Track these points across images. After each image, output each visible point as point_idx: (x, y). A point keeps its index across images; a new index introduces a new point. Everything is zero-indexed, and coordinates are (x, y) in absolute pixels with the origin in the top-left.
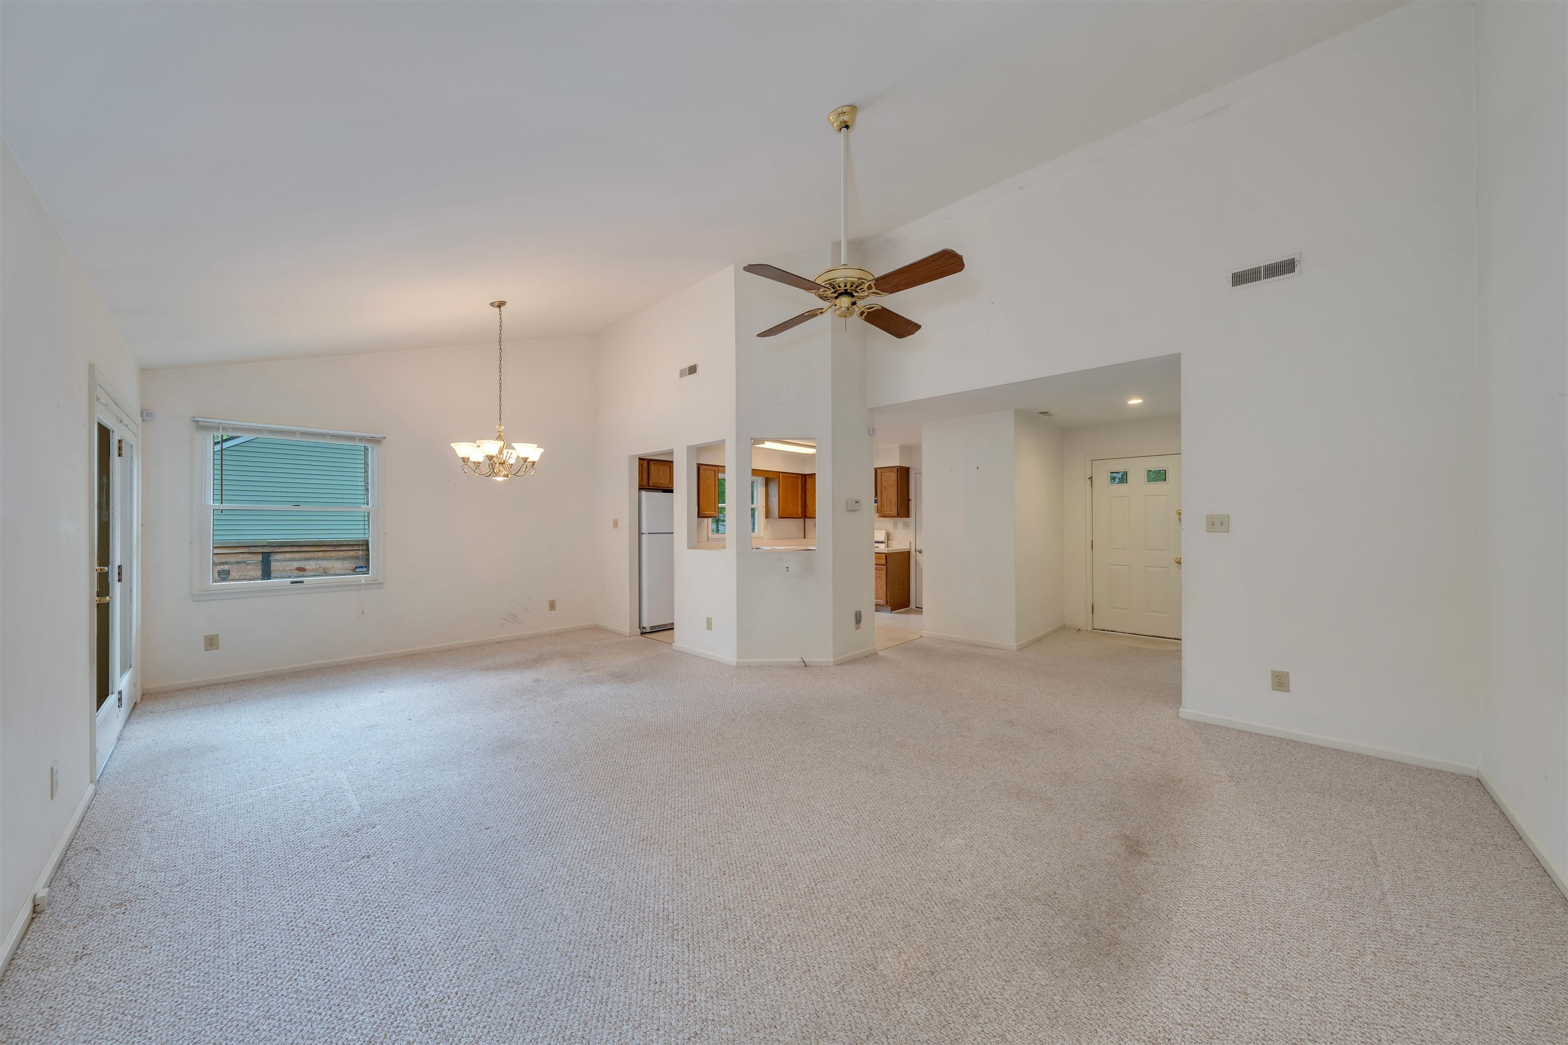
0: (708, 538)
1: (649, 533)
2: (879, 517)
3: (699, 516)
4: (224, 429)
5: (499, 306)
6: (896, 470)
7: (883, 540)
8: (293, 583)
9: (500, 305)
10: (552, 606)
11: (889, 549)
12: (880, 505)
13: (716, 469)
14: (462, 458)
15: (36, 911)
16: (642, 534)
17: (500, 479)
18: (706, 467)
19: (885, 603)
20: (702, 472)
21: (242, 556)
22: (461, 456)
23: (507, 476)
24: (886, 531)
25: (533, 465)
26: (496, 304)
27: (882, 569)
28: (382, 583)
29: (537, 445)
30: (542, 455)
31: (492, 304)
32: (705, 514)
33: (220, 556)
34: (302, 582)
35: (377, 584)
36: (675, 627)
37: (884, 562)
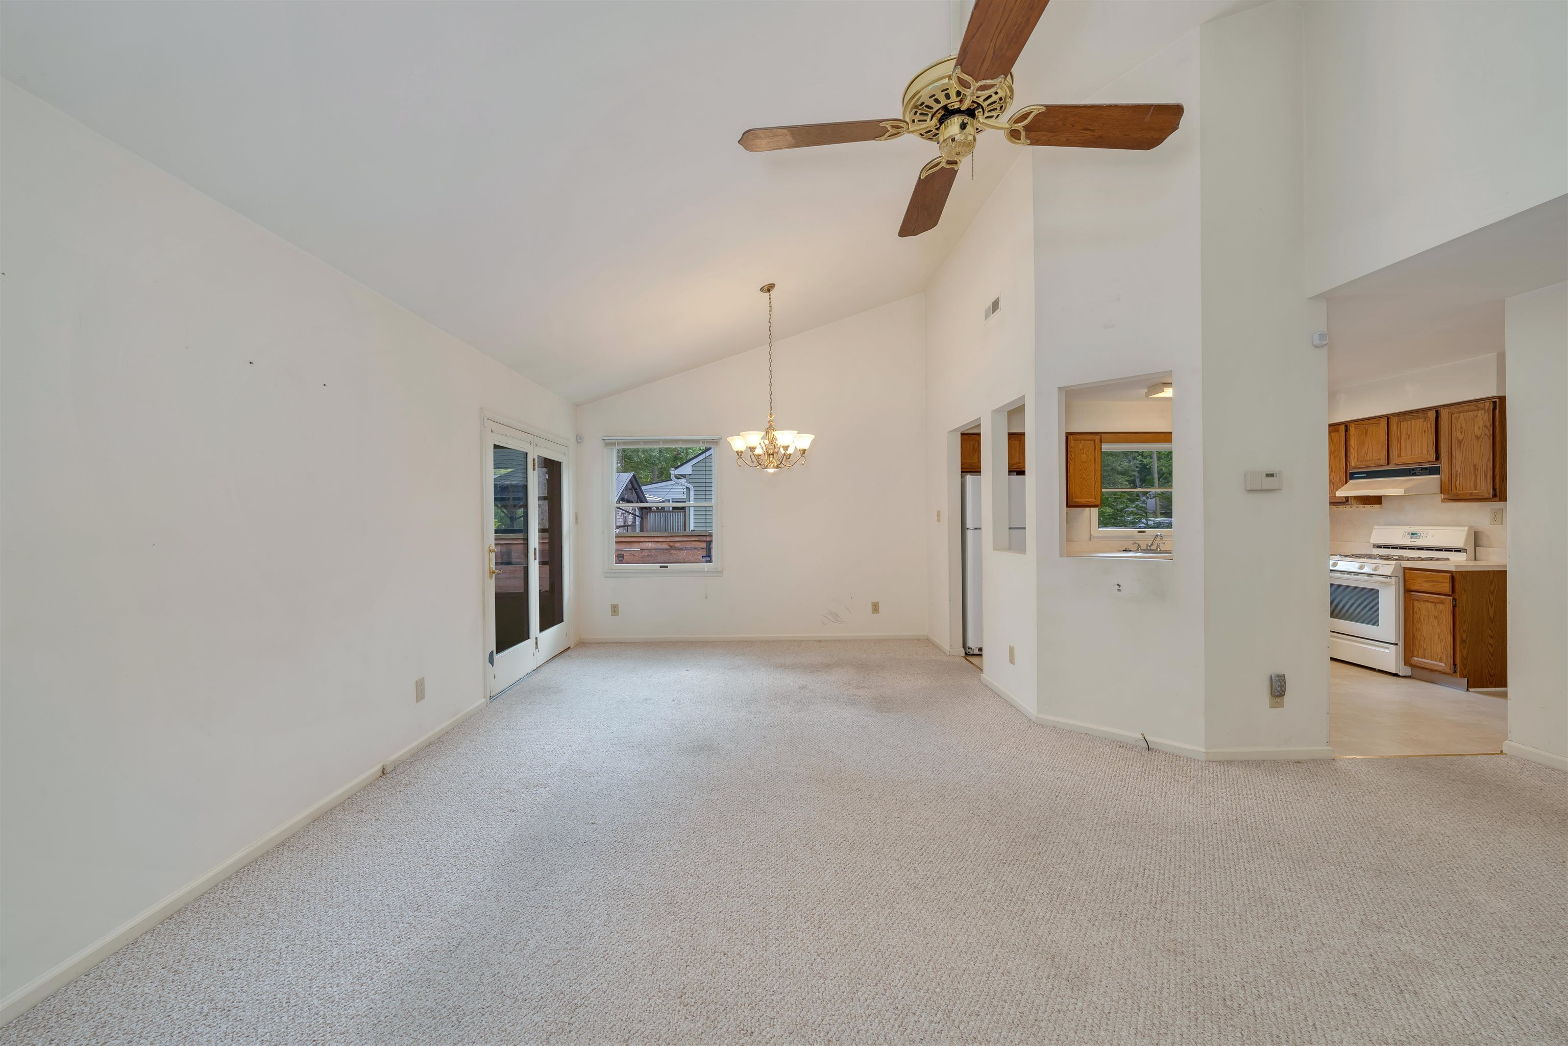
0: (1091, 535)
1: (976, 529)
2: (1444, 500)
3: (1068, 506)
4: (619, 444)
5: (769, 291)
6: (1488, 405)
7: (1460, 545)
8: (661, 567)
9: (769, 288)
10: (875, 608)
11: (1478, 563)
12: (1446, 479)
13: (1098, 437)
14: (737, 452)
15: (384, 772)
16: (968, 529)
17: (771, 470)
18: (1078, 436)
19: (1449, 669)
20: (1072, 443)
21: (694, 543)
22: (735, 449)
23: (777, 467)
24: (1470, 528)
25: (804, 453)
26: (765, 288)
27: (1442, 602)
28: (721, 572)
29: (797, 432)
30: (813, 443)
31: (762, 290)
32: (1078, 502)
33: (682, 543)
34: (667, 567)
35: (718, 573)
36: (984, 653)
37: (1447, 588)
